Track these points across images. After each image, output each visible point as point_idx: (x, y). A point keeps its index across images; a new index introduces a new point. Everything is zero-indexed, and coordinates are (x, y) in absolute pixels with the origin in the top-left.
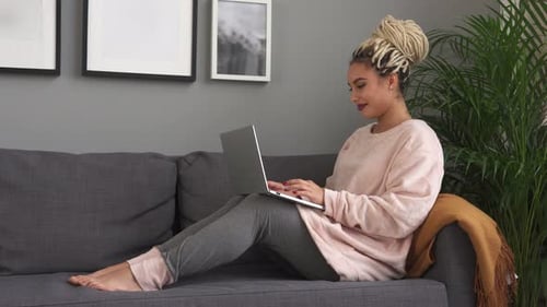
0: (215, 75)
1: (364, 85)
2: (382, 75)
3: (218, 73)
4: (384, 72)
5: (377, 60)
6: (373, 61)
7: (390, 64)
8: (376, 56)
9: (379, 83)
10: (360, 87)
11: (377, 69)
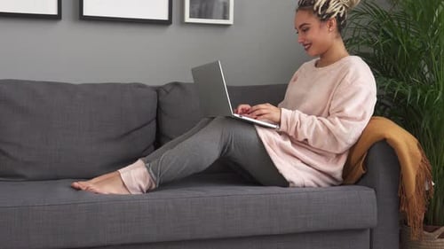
1: (308, 29)
3: (190, 17)
4: (324, 17)
5: (318, 8)
7: (329, 11)
8: (317, 4)
10: (304, 31)
11: (319, 15)
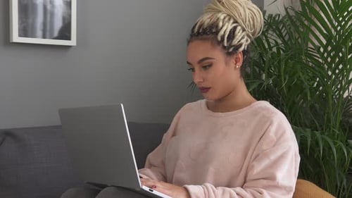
0: (16, 38)
1: (211, 65)
2: (229, 54)
3: (20, 36)
4: (231, 51)
5: (223, 37)
6: (219, 38)
7: (235, 42)
8: (222, 33)
9: (227, 63)
10: (205, 67)
11: (224, 47)
